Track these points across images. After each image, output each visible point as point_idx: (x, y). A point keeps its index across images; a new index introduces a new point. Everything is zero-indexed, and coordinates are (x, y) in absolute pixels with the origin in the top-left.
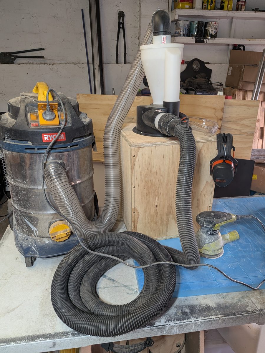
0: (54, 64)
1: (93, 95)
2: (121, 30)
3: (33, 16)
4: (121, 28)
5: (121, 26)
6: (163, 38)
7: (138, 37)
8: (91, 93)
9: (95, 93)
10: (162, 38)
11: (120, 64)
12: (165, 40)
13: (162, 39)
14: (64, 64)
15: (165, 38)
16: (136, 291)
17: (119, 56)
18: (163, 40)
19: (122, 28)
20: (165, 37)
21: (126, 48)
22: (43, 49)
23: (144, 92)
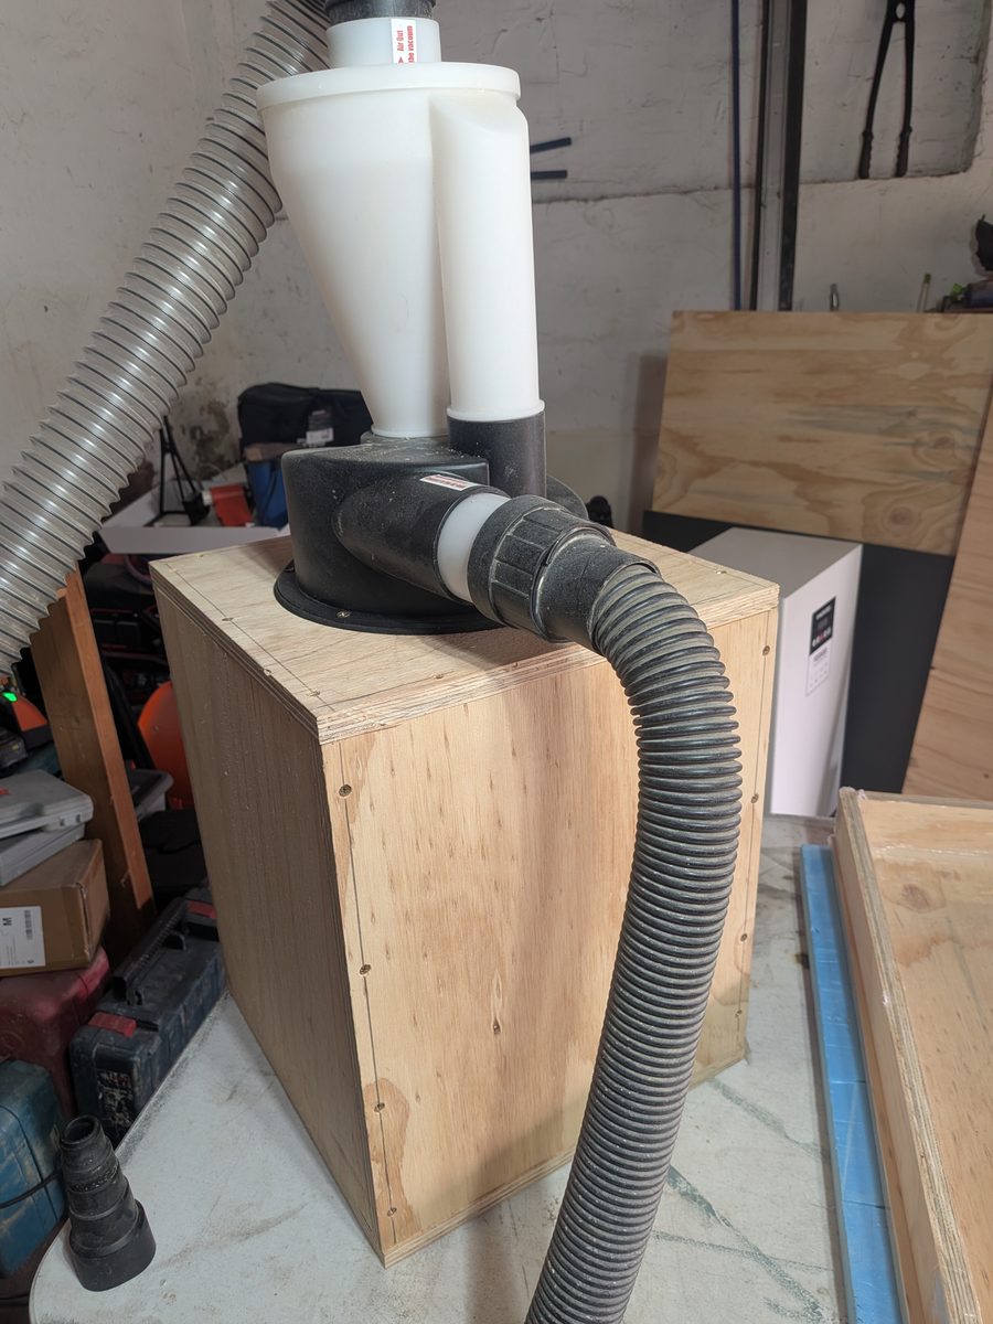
0: (602, 198)
1: (745, 316)
2: (898, 30)
3: (540, 15)
4: (895, 19)
5: (900, 11)
6: (400, 34)
7: (973, 53)
8: (737, 306)
9: (753, 307)
10: (395, 35)
11: (875, 179)
12: (411, 45)
13: (395, 44)
14: (640, 195)
15: (410, 37)
16: (815, 1307)
17: (874, 144)
18: (401, 48)
19: (902, 20)
20: (410, 29)
21: (913, 109)
22: (566, 142)
23: (976, 296)
